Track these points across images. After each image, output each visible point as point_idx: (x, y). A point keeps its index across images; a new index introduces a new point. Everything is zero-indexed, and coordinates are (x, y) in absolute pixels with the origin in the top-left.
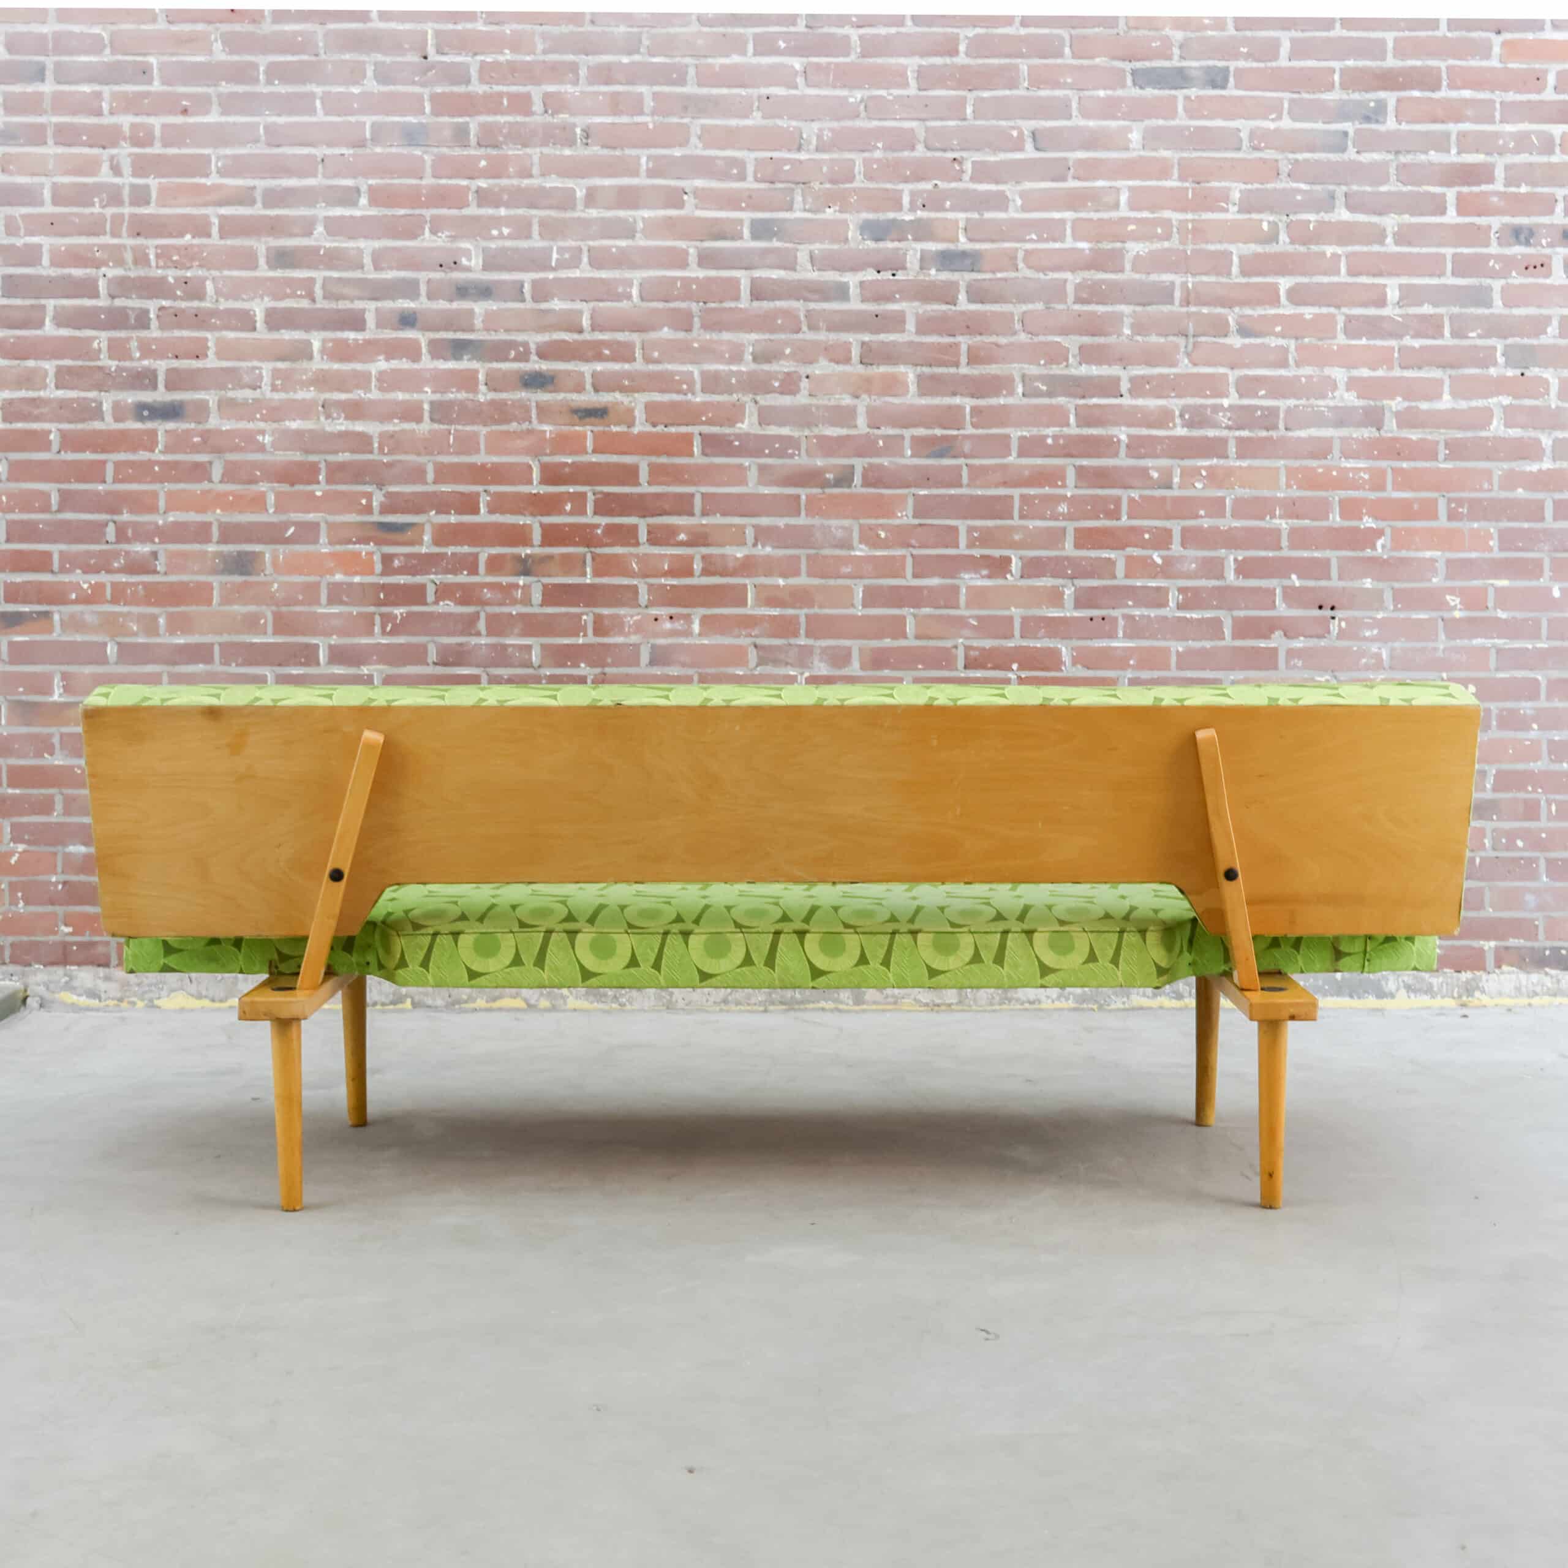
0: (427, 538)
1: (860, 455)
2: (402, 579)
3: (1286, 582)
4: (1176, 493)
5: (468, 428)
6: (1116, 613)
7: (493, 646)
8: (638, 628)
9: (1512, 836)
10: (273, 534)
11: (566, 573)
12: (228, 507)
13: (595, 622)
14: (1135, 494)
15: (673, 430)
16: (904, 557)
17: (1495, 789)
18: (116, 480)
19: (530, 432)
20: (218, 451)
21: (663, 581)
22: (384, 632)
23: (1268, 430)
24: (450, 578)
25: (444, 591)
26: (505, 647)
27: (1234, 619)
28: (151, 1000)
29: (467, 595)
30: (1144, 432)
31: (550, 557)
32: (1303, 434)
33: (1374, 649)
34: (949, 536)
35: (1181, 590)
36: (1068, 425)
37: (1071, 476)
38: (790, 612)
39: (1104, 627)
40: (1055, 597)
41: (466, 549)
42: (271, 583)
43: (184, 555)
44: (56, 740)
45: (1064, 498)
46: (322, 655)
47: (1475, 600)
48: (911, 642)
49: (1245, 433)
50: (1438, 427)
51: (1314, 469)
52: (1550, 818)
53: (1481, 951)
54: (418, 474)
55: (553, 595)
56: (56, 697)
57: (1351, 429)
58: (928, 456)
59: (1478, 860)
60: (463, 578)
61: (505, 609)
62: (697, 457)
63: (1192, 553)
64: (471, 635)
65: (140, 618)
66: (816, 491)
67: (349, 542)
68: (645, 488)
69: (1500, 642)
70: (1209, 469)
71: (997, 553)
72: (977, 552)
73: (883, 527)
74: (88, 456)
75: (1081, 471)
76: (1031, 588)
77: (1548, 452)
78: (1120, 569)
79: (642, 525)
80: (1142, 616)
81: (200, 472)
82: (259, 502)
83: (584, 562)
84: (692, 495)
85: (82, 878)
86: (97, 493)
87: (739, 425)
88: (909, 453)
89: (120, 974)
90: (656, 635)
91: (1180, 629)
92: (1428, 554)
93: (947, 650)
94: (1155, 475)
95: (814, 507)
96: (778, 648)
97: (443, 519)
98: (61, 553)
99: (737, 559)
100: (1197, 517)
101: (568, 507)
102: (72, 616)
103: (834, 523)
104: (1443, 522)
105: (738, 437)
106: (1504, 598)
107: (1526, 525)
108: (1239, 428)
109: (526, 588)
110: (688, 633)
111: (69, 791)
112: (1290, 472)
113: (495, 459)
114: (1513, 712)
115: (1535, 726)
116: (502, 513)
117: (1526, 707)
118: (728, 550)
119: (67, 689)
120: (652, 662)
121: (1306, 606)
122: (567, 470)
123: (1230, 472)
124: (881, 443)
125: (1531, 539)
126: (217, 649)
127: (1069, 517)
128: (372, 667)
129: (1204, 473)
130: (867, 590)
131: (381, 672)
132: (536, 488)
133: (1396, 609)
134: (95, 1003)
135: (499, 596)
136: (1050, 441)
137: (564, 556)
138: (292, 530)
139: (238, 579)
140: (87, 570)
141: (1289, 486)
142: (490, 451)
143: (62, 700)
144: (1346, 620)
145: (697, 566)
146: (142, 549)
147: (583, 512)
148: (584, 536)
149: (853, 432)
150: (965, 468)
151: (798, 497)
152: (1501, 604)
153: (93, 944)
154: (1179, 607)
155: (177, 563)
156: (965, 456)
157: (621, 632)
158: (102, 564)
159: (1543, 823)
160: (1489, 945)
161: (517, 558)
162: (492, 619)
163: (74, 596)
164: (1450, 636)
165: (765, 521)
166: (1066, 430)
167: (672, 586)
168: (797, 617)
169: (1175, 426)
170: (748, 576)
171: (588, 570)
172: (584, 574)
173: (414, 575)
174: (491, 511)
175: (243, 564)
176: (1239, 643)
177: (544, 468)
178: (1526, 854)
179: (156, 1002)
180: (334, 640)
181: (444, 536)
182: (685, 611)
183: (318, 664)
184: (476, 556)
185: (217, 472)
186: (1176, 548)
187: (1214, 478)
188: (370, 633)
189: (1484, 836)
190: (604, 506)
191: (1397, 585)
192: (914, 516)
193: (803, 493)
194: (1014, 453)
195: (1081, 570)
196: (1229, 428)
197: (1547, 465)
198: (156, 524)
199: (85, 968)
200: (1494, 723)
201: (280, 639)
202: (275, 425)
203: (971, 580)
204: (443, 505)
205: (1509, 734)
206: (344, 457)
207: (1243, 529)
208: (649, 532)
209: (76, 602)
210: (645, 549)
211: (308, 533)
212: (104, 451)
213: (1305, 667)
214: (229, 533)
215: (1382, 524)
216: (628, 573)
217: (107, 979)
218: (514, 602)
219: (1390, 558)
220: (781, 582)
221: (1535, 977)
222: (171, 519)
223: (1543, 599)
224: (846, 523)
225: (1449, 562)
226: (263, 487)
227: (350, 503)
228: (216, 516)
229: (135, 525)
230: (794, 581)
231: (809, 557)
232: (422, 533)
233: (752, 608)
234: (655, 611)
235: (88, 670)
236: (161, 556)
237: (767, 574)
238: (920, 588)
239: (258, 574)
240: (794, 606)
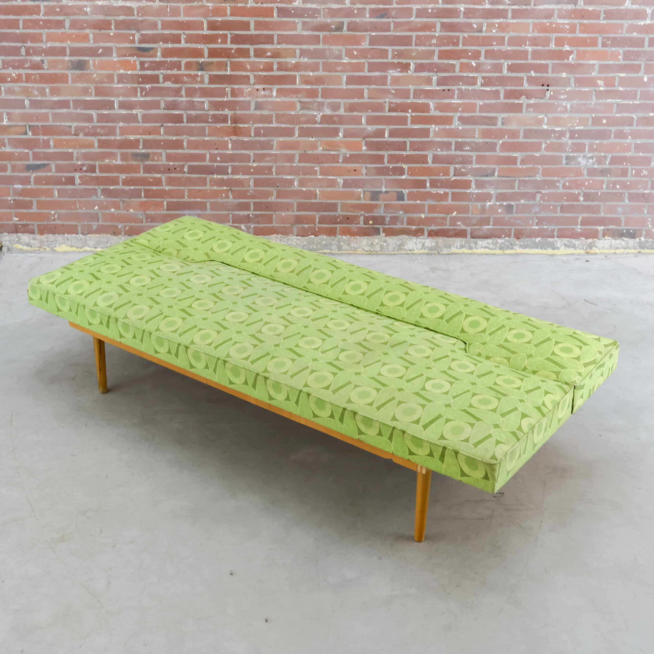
0: (159, 54)
1: (346, 16)
2: (149, 72)
3: (529, 74)
4: (484, 34)
5: (176, 5)
6: (455, 88)
7: (189, 101)
8: (250, 94)
9: (615, 183)
10: (93, 52)
11: (219, 70)
12: (73, 40)
13: (231, 91)
14: (466, 35)
15: (265, 5)
16: (364, 63)
17: (610, 164)
18: (24, 28)
19: (202, 6)
20: (66, 14)
21: (260, 73)
22: (142, 95)
23: (526, 5)
24: (169, 72)
25: (167, 78)
26: (193, 102)
27: (505, 90)
28: (52, 248)
29: (177, 79)
30: (472, 6)
31: (212, 63)
32: (541, 7)
33: (564, 104)
34: (384, 54)
35: (483, 78)
36: (438, 3)
37: (438, 26)
38: (315, 87)
39: (449, 94)
40: (429, 81)
41: (176, 59)
42: (93, 74)
43: (55, 61)
44: (6, 141)
45: (434, 37)
46: (116, 106)
47: (609, 82)
48: (366, 100)
49: (516, 7)
50: (602, 4)
51: (546, 23)
52: (632, 176)
53: (597, 231)
54: (154, 26)
55: (214, 79)
56: (5, 123)
57: (563, 5)
58: (377, 18)
59: (600, 193)
60: (175, 72)
61: (193, 86)
62: (276, 17)
63: (489, 61)
64: (179, 96)
65: (38, 89)
66: (327, 33)
67: (125, 56)
68: (253, 32)
69: (618, 101)
70: (499, 24)
71: (404, 61)
72: (396, 61)
73: (356, 50)
74: (11, 17)
75: (443, 24)
76: (418, 77)
77: (649, 16)
78: (457, 69)
79: (252, 48)
80: (465, 89)
81: (60, 24)
82: (86, 38)
83: (227, 65)
84: (273, 35)
85: (21, 198)
86: (16, 34)
87: (294, 3)
88: (368, 16)
89: (38, 237)
90: (257, 97)
91: (481, 95)
92: (591, 62)
93: (380, 103)
94: (475, 26)
95: (326, 40)
96: (309, 103)
97: (166, 46)
98: (3, 60)
99: (292, 64)
100: (492, 45)
101: (220, 41)
102: (9, 88)
103: (334, 47)
104: (600, 47)
105: (293, 9)
106: (623, 82)
107: (636, 49)
108: (514, 5)
110: (271, 96)
111: (13, 162)
112: (535, 25)
113: (188, 19)
114: (622, 131)
115: (630, 137)
116: (191, 43)
117: (627, 129)
118: (288, 60)
119: (9, 119)
120: (256, 109)
121: (537, 85)
122: (219, 24)
123: (508, 25)
124: (356, 11)
125: (637, 55)
126: (71, 102)
127: (436, 45)
128: (137, 111)
129: (497, 26)
130: (348, 77)
131: (141, 112)
132: (206, 32)
133: (575, 86)
134: (29, 248)
135: (191, 80)
136: (430, 11)
137: (218, 63)
138: (101, 50)
139: (78, 72)
140: (14, 68)
141: (533, 31)
142: (185, 15)
143: (8, 124)
144: (553, 91)
145: (275, 67)
146: (37, 59)
147: (226, 43)
148: (226, 53)
149: (343, 6)
150: (392, 23)
151: (319, 36)
152: (621, 84)
153: (28, 225)
154: (482, 85)
155: (53, 65)
156: (393, 18)
157: (243, 96)
158: (20, 65)
159: (629, 178)
160: (601, 228)
161: (197, 63)
162: (187, 90)
163: (9, 79)
164: (598, 98)
165: (304, 47)
166: (437, 6)
167: (264, 76)
168: (318, 89)
169: (485, 4)
170: (297, 71)
171: (228, 68)
172: (226, 70)
173: (154, 70)
174: (186, 42)
175: (81, 65)
176: (506, 101)
177: (209, 23)
178: (620, 191)
179: (54, 248)
180: (121, 99)
181: (166, 53)
182: (270, 86)
183: (114, 109)
184: (180, 62)
185: (67, 24)
186: (482, 59)
187: (501, 28)
188: (136, 96)
189: (603, 183)
190: (236, 40)
191: (577, 76)
192: (369, 45)
193: (321, 34)
194: (414, 16)
195: (440, 69)
196: (509, 5)
197: (648, 22)
198: (42, 47)
199: (24, 234)
200: (613, 136)
201: (98, 98)
202: (91, 3)
203: (392, 73)
204: (165, 39)
205: (618, 141)
206: (122, 18)
207: (512, 50)
208: (254, 52)
209: (10, 82)
210: (253, 59)
211: (108, 52)
212: (18, 15)
213: (534, 112)
214: (74, 52)
215: (573, 49)
216: (245, 70)
217: (34, 239)
218: (197, 82)
219: (575, 64)
220: (311, 74)
221: (618, 241)
222: (49, 45)
223: (639, 82)
224: (340, 47)
225: (601, 66)
226: (87, 31)
227: (125, 38)
228: (68, 44)
229: (34, 48)
230: (316, 73)
231: (323, 63)
232: (157, 52)
233: (299, 85)
234: (257, 87)
235: (18, 111)
236: (46, 62)
237: (306, 70)
238: (371, 77)
239: (87, 70)
240: (316, 85)
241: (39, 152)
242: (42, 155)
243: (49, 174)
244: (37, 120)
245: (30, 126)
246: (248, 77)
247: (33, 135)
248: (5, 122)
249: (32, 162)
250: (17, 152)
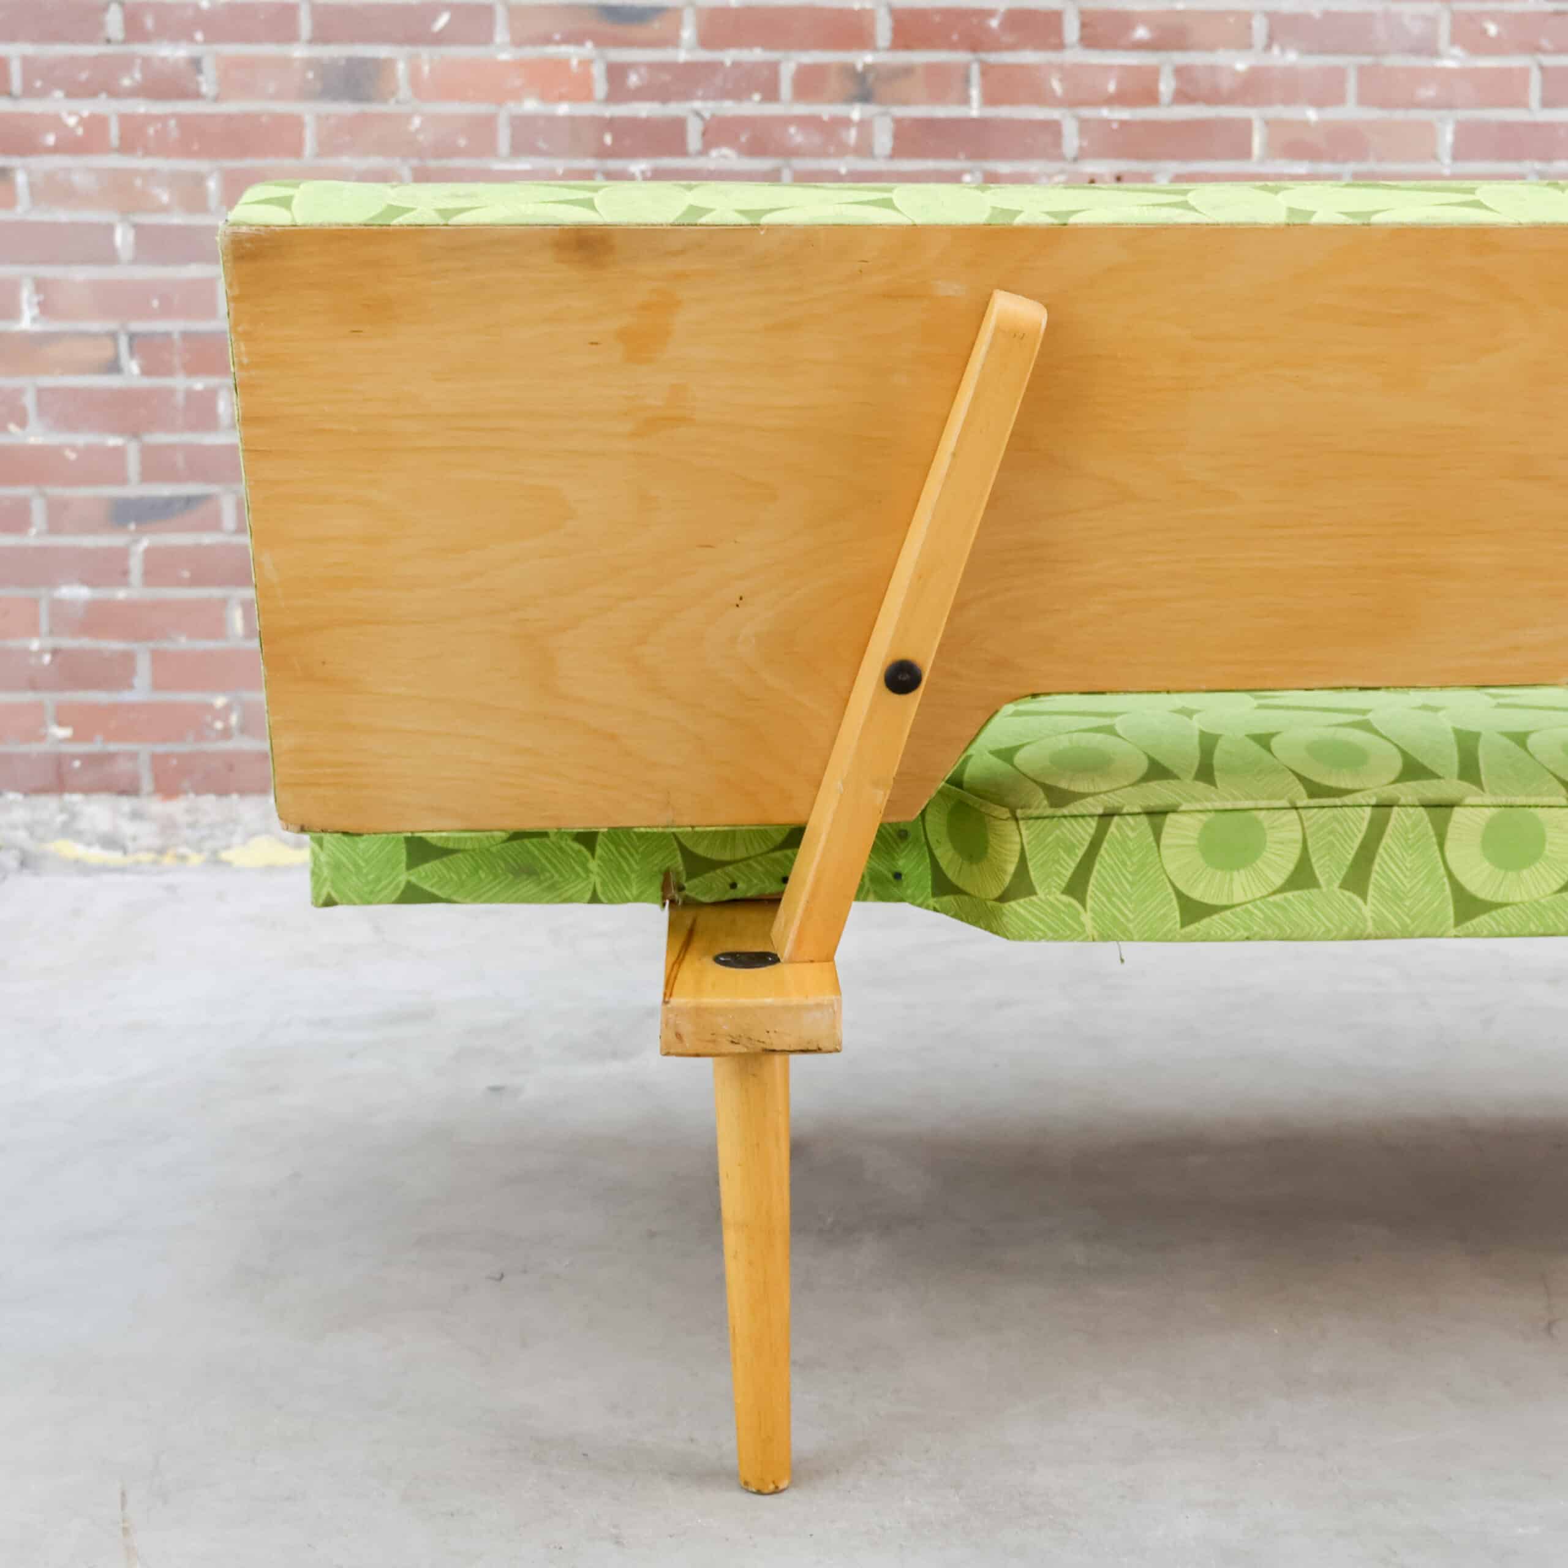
0: (688, 34)
10: (410, 26)
11: (937, 98)
16: (1525, 72)
21: (1105, 113)
24: (729, 108)
25: (718, 133)
28: (215, 852)
29: (758, 139)
31: (907, 71)
38: (1325, 168)
41: (757, 54)
42: (409, 117)
43: (249, 64)
44: (29, 401)
55: (913, 136)
56: (25, 324)
60: (753, 107)
61: (826, 165)
65: (174, 179)
67: (547, 40)
73: (1496, 15)
79: (1073, 9)
83: (967, 80)
85: (85, 643)
89: (157, 806)
98: (26, 61)
99: (1235, 73)
102: (51, 176)
103: (1407, 8)
109: (864, 125)
111: (55, 491)
118: (1221, 58)
119: (45, 309)
130: (1461, 129)
134: (114, 857)
135: (817, 139)
137: (932, 69)
138: (444, 18)
139: (348, 108)
140: (76, 91)
143: (38, 327)
145: (1166, 86)
146: (173, 53)
148: (967, 29)
153: (111, 757)
155: (238, 79)
158: (101, 81)
161: (848, 70)
163: (52, 140)
165: (1286, 5)
167: (1123, 123)
170: (1255, 103)
171: (974, 93)
172: (965, 100)
173: (665, 99)
175: (357, 82)
179: (225, 855)
181: (719, 28)
182: (1143, 166)
184: (774, 67)
198: (197, 7)
199: (95, 797)
208: (1084, 25)
209: (55, 150)
210: (1075, 55)
211: (473, 23)
214: (332, 23)
216: (1042, 97)
217: (136, 815)
218: (842, 150)
220: (1312, 114)
224: (1430, 8)
229: (158, 9)
230: (1334, 114)
231: (1361, 70)
232: (678, 25)
233: (1262, 160)
234: (1090, 167)
235: (81, 274)
236: (208, 65)
237: (1289, 100)
238: (1551, 126)
239: (384, 100)
240: (1333, 159)
241: (172, 447)
242: (180, 460)
243: (207, 539)
244: (167, 311)
245: (132, 337)
246: (1053, 128)
247: (146, 372)
248: (27, 321)
249: (135, 490)
250: (74, 448)
